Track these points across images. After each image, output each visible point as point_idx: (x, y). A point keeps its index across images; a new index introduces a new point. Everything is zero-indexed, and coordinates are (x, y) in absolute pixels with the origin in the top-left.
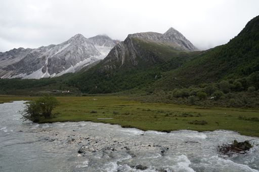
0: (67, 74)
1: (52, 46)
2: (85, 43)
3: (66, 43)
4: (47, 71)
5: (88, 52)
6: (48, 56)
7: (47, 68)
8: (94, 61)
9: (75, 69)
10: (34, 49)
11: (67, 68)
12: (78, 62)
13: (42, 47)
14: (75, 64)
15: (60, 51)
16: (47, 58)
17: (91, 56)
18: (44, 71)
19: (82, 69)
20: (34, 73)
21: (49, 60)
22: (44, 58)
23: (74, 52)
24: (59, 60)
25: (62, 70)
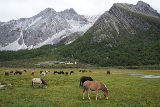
0: (45, 46)
1: (23, 20)
2: (57, 16)
3: (38, 16)
4: (23, 43)
5: (62, 25)
6: (22, 28)
7: (23, 40)
8: (69, 34)
9: (53, 41)
10: (4, 22)
11: (44, 40)
12: (54, 34)
13: (13, 20)
14: (52, 36)
15: (33, 23)
16: (21, 30)
17: (65, 29)
18: (20, 43)
19: (61, 41)
20: (10, 44)
21: (24, 32)
22: (18, 30)
23: (50, 24)
24: (35, 31)
25: (39, 42)
